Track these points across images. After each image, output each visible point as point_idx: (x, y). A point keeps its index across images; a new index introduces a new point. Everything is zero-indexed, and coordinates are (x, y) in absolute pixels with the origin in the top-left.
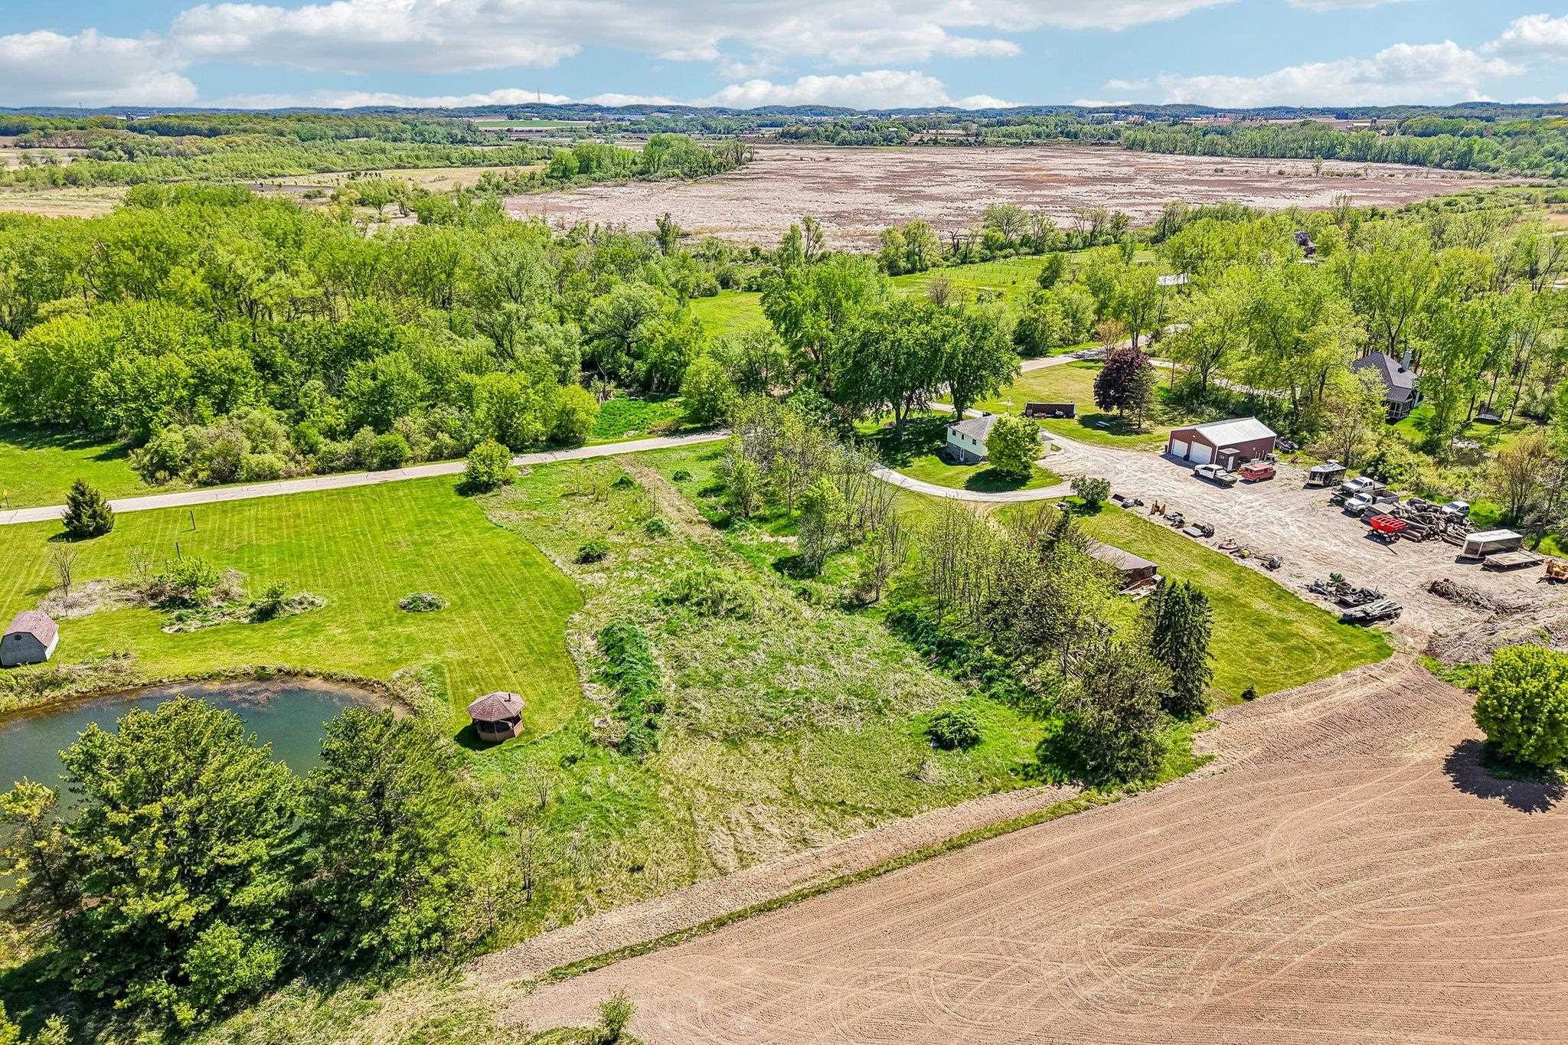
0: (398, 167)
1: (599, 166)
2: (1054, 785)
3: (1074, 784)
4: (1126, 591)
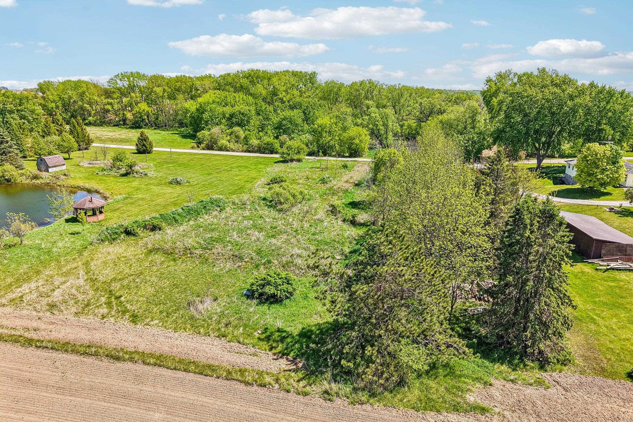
2: (274, 354)
3: (294, 361)
4: (595, 261)
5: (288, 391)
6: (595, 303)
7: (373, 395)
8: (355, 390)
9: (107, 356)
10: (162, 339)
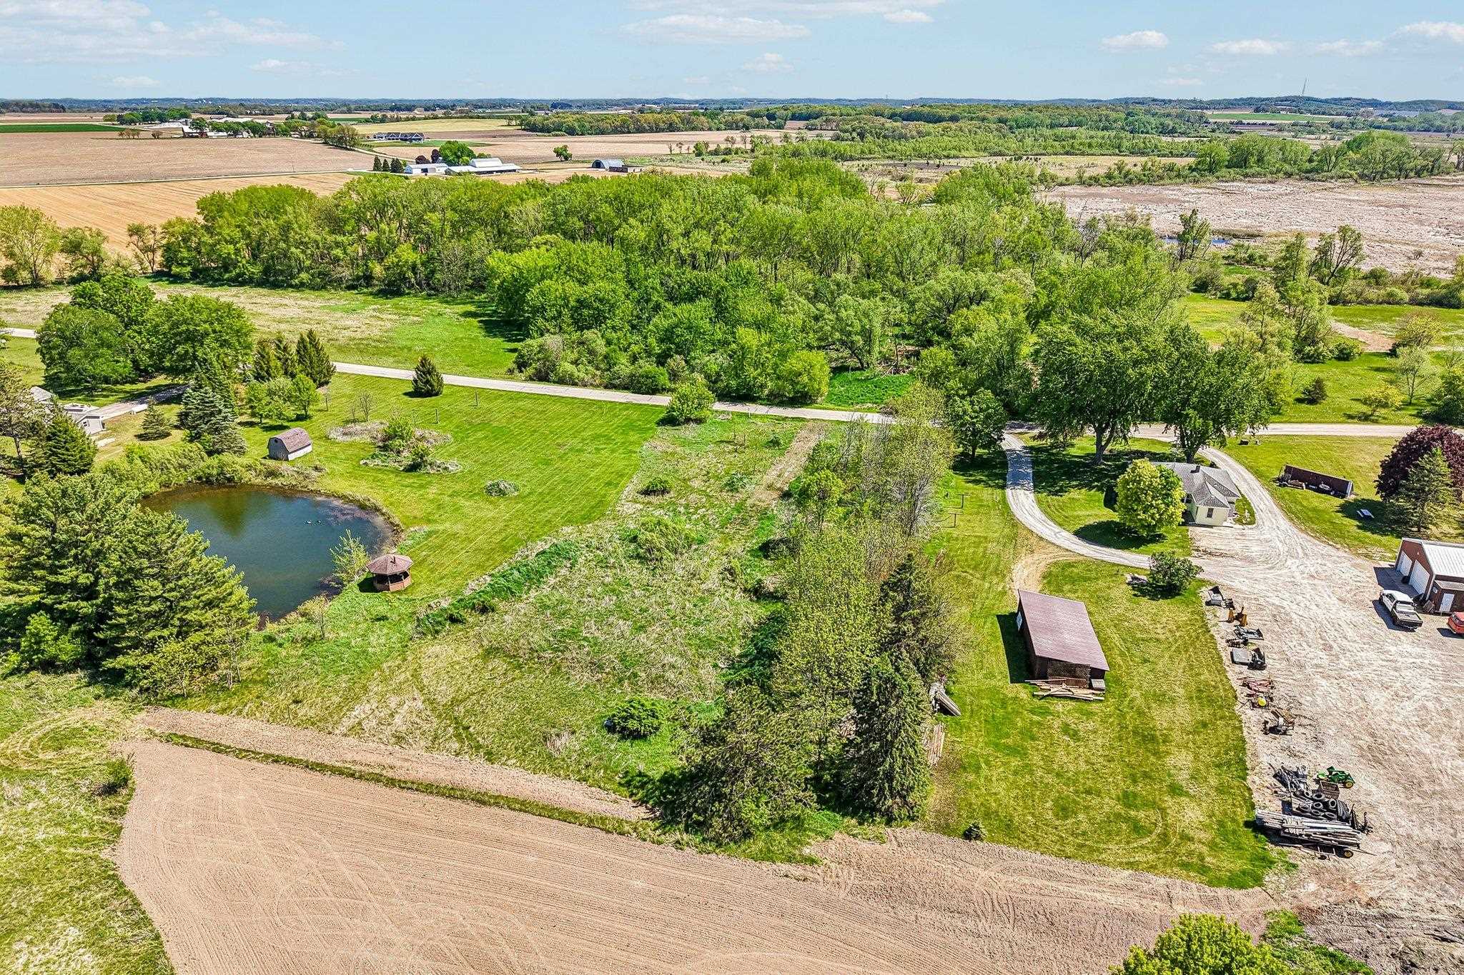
0: (1067, 153)
1: (1260, 160)
2: (634, 801)
3: (652, 811)
4: (1038, 682)
5: (644, 840)
6: (997, 745)
7: (719, 845)
8: (704, 840)
9: (473, 800)
10: (522, 782)
